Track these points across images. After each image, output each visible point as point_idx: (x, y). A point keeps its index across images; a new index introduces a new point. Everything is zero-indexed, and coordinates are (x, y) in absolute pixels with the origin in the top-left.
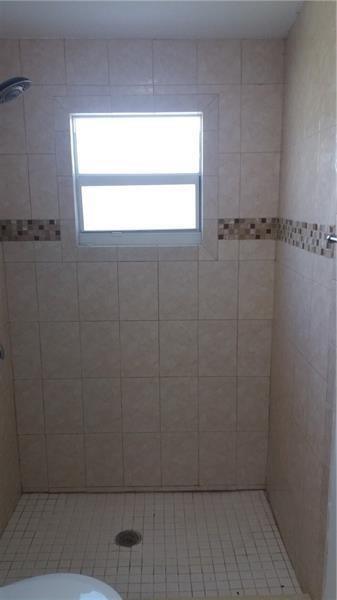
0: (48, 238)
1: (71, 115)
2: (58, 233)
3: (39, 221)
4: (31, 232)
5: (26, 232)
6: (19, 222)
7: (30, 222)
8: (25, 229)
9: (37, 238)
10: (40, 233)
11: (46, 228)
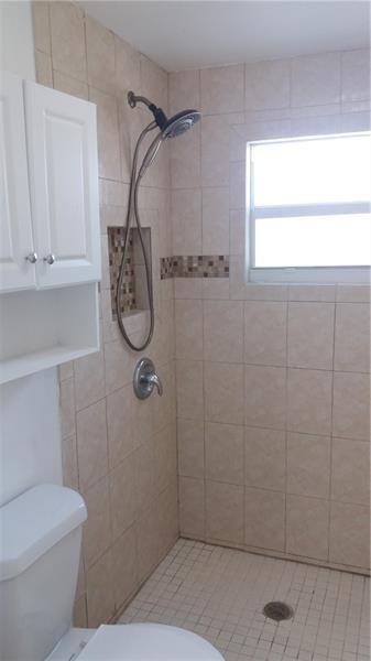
0: (216, 275)
1: (248, 143)
2: (227, 269)
3: (209, 257)
4: (200, 269)
5: (196, 269)
6: (190, 258)
7: (200, 258)
8: (195, 265)
9: (206, 275)
10: (210, 270)
11: (215, 265)
